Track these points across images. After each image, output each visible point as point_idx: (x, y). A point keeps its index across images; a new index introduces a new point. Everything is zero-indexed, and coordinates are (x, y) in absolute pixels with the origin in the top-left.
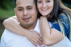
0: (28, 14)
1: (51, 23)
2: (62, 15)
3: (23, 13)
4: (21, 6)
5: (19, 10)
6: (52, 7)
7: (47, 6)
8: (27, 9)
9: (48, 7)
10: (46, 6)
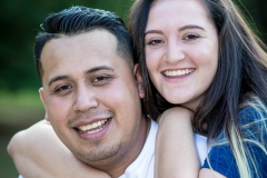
0: (95, 104)
1: (205, 138)
2: (253, 105)
3: (75, 103)
4: (61, 71)
5: (57, 91)
6: (209, 63)
7: (188, 57)
8: (92, 81)
9: (192, 61)
10: (183, 57)
